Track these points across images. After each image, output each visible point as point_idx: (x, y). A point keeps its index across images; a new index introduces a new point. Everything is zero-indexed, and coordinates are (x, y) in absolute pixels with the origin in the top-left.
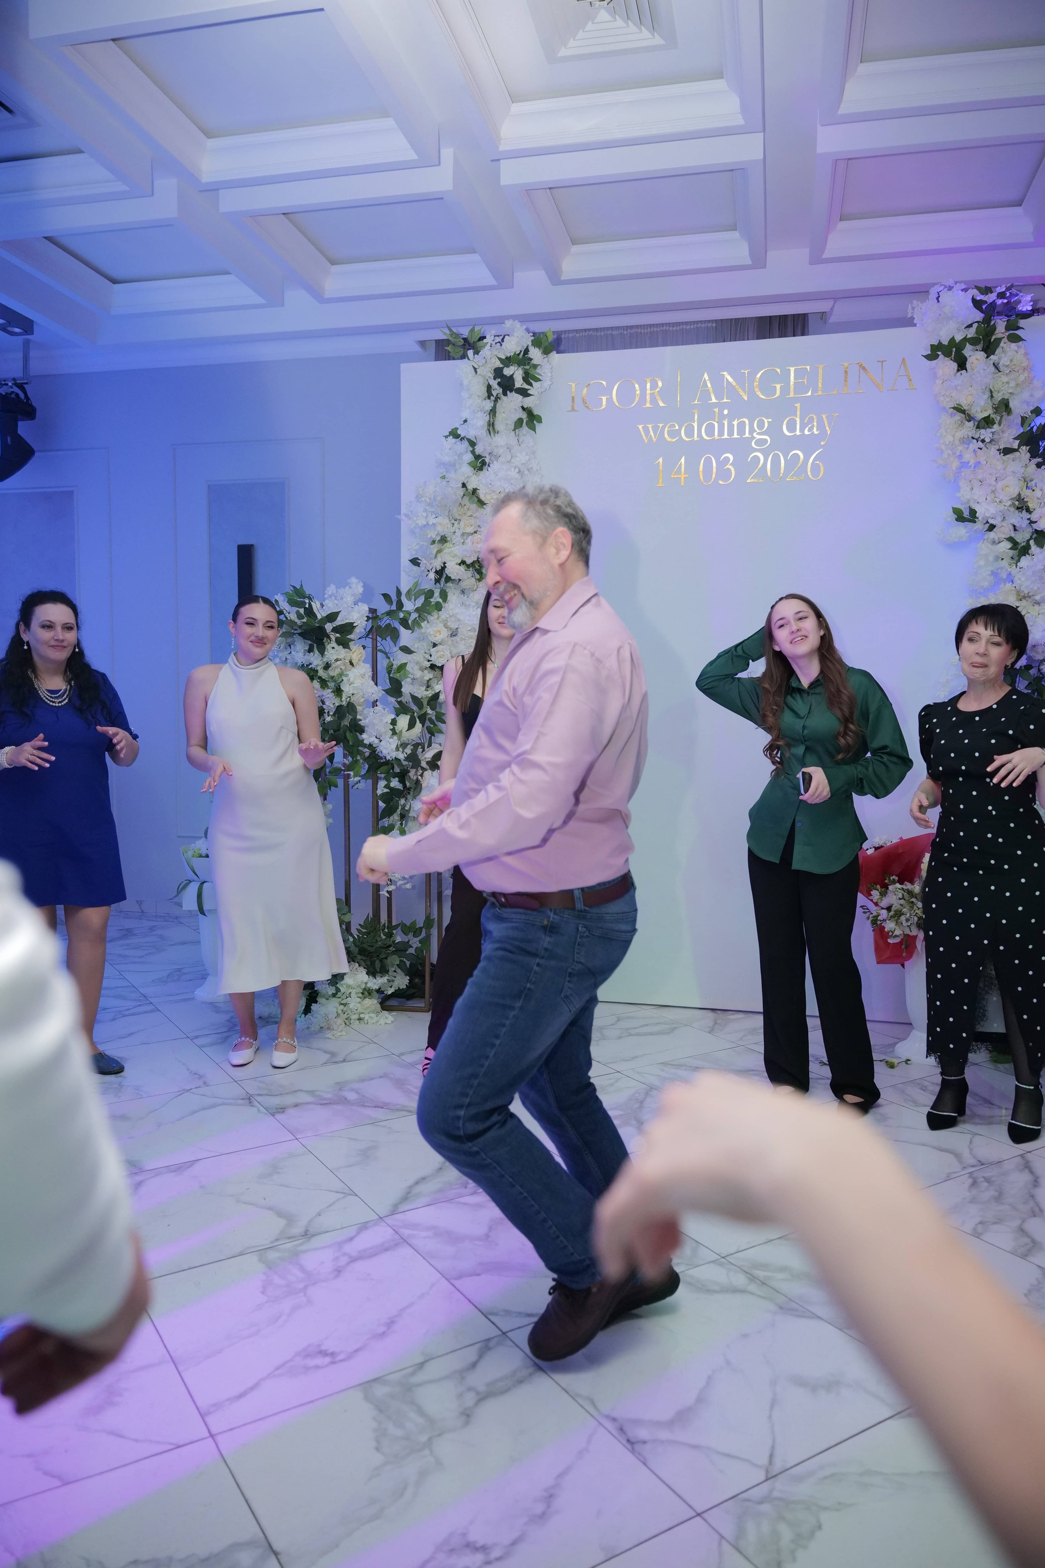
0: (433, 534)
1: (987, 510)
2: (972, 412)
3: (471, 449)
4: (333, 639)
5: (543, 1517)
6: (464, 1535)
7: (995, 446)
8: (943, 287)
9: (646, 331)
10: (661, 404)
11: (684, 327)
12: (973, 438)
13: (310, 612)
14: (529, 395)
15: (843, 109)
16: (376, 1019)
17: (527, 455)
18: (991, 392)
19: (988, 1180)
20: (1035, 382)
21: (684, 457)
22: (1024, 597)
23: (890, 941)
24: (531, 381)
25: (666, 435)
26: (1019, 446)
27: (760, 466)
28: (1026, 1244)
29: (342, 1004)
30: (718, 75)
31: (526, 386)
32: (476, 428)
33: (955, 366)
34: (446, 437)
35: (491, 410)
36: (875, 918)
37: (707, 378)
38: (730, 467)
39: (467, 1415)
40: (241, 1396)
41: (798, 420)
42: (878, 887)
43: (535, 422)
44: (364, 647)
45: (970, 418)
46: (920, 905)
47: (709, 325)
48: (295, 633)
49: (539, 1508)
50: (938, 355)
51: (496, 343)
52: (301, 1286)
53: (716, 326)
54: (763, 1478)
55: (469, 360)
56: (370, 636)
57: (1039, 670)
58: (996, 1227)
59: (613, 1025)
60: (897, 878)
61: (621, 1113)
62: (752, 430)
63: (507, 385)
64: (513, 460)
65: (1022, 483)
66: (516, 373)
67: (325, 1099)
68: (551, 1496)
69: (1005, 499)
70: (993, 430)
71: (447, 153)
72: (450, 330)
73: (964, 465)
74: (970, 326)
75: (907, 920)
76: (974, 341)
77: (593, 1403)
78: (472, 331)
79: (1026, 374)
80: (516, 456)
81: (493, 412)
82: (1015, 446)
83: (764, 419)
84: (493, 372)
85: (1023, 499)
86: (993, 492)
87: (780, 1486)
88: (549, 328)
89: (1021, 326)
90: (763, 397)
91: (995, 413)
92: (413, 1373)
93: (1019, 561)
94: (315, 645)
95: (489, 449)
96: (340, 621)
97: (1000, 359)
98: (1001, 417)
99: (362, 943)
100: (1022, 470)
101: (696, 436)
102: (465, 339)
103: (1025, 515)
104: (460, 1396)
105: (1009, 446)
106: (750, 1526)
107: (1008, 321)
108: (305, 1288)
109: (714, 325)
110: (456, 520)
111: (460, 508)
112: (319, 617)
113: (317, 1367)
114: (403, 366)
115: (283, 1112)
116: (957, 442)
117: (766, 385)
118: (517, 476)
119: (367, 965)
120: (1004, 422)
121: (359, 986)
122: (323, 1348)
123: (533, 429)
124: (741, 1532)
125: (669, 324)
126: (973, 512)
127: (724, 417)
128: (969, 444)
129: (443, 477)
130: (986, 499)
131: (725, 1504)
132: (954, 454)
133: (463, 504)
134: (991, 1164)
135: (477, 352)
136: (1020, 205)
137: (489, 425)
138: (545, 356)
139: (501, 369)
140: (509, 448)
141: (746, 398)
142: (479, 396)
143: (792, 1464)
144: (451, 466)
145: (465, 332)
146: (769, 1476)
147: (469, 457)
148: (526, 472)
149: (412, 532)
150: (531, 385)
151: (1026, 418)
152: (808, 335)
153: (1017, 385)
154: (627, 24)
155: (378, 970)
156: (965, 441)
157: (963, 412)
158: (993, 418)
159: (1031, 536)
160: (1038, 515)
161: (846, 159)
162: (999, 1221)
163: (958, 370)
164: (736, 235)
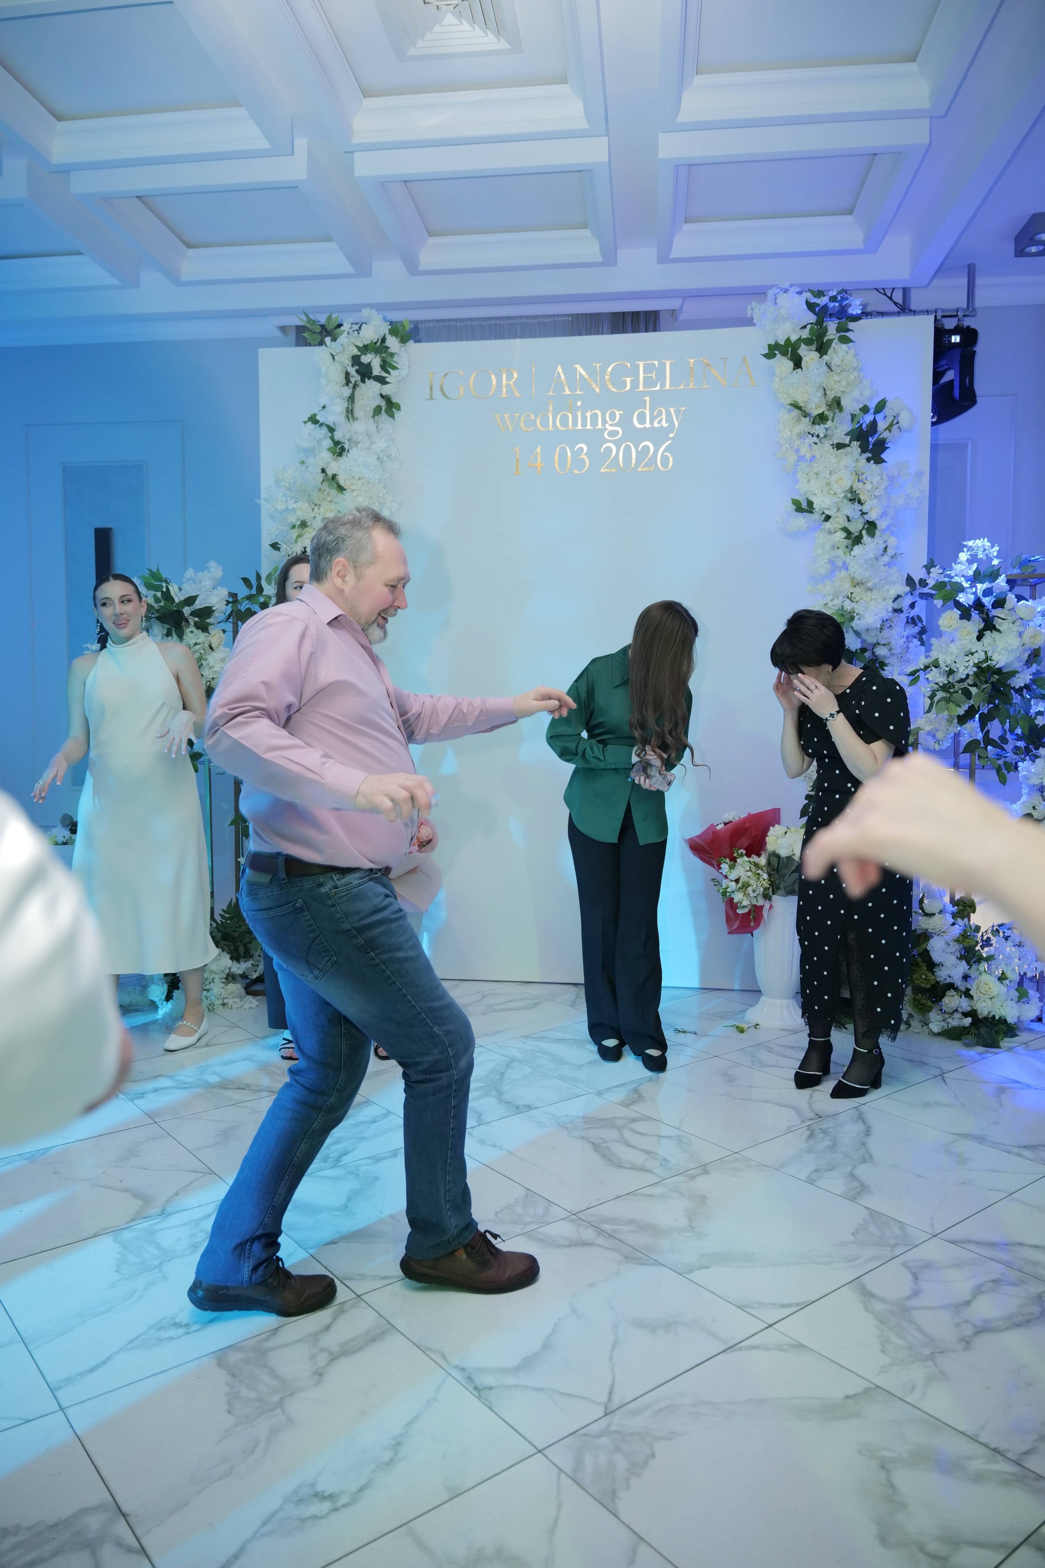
0: (293, 519)
1: (823, 501)
2: (808, 408)
3: (330, 435)
4: (192, 623)
5: (390, 1463)
6: (313, 1485)
7: (829, 442)
8: (779, 290)
9: (504, 322)
10: (517, 395)
11: (542, 320)
12: (809, 433)
13: (167, 596)
14: (387, 383)
15: (681, 119)
16: (240, 1004)
17: (386, 441)
18: (825, 390)
19: (824, 1131)
20: (864, 381)
21: (539, 447)
22: (858, 584)
23: (739, 911)
24: (389, 369)
25: (522, 425)
26: (850, 441)
27: (612, 456)
28: (856, 1188)
29: (206, 990)
30: (564, 80)
31: (384, 374)
32: (335, 414)
33: (791, 364)
34: (305, 422)
35: (349, 397)
36: (725, 890)
37: (560, 371)
38: (585, 457)
39: (319, 1375)
40: (92, 1370)
41: (647, 412)
42: (728, 860)
43: (394, 410)
44: (224, 631)
45: (806, 415)
46: (765, 876)
47: (566, 319)
48: (153, 618)
49: (388, 1455)
50: (775, 355)
51: (354, 331)
52: (156, 1262)
53: (572, 320)
54: (602, 1414)
55: (326, 346)
56: (231, 620)
57: (873, 653)
58: (829, 1173)
59: (477, 1002)
60: (744, 852)
61: (483, 1085)
62: (604, 422)
63: (365, 372)
64: (372, 447)
65: (854, 476)
66: (374, 361)
67: (186, 1083)
68: (399, 1444)
69: (839, 491)
70: (827, 426)
71: (301, 143)
72: (307, 317)
73: (801, 458)
74: (804, 327)
75: (754, 891)
76: (808, 342)
77: (443, 1356)
78: (330, 318)
79: (856, 374)
80: (375, 443)
81: (352, 398)
82: (847, 442)
83: (615, 411)
84: (350, 359)
85: (855, 492)
86: (828, 484)
87: (618, 1421)
88: (405, 317)
89: (850, 328)
90: (614, 390)
91: (828, 410)
92: (267, 1339)
93: (852, 550)
94: (173, 629)
95: (348, 436)
96: (198, 605)
97: (832, 359)
98: (834, 414)
99: (225, 928)
100: (854, 464)
101: (551, 427)
102: (323, 326)
103: (857, 506)
104: (313, 1357)
105: (841, 442)
106: (588, 1459)
107: (838, 323)
108: (161, 1264)
109: (570, 319)
110: (316, 505)
111: (319, 494)
112: (177, 601)
113: (171, 1338)
114: (262, 352)
115: (142, 1097)
116: (794, 437)
117: (617, 378)
118: (377, 463)
119: (230, 950)
120: (836, 419)
121: (223, 971)
122: (177, 1320)
123: (392, 416)
124: (579, 1464)
125: (527, 317)
126: (810, 504)
127: (578, 408)
128: (805, 439)
129: (303, 463)
130: (822, 491)
131: (565, 1440)
132: (792, 448)
133: (323, 489)
134: (828, 1116)
135: (334, 339)
136: (851, 213)
137: (348, 411)
138: (403, 345)
139: (359, 357)
140: (369, 435)
141: (598, 390)
142: (337, 383)
143: (630, 1399)
144: (310, 452)
145: (322, 319)
146: (608, 1412)
147: (328, 443)
148: (385, 459)
149: (272, 517)
150: (388, 373)
151: (855, 415)
152: (660, 331)
153: (848, 384)
154: (474, 28)
155: (242, 955)
156: (801, 436)
157: (800, 408)
158: (827, 415)
159: (863, 527)
160: (869, 507)
161: (687, 165)
162: (832, 1168)
163: (794, 369)
164: (587, 232)
